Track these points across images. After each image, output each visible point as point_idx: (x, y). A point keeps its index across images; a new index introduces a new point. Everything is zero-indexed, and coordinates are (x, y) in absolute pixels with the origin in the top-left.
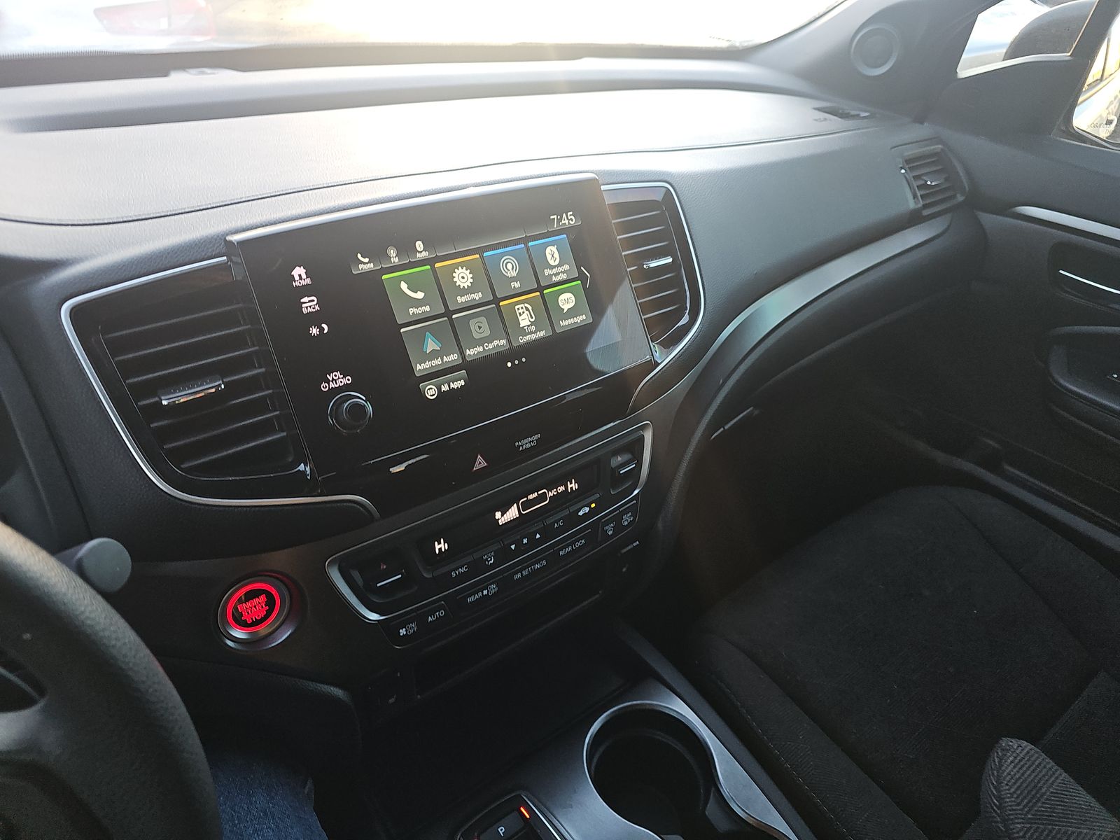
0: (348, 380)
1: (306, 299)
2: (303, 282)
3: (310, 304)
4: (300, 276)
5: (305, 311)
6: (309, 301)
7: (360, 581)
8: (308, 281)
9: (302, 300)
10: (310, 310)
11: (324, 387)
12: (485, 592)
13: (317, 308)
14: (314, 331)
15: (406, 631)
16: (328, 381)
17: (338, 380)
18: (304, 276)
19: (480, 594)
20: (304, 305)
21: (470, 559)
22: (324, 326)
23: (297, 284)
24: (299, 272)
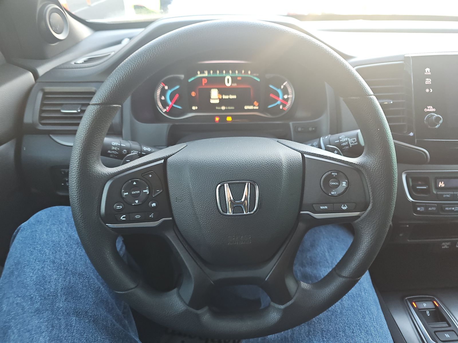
0: (434, 110)
1: (427, 79)
2: (428, 74)
3: (428, 81)
4: (428, 71)
5: (426, 83)
6: (429, 80)
7: (411, 184)
8: (430, 73)
9: (426, 79)
10: (428, 83)
11: (426, 110)
12: (453, 209)
13: (430, 83)
14: (427, 90)
15: (420, 209)
16: (427, 108)
17: (430, 109)
18: (429, 71)
19: (451, 208)
20: (426, 81)
21: (452, 193)
22: (431, 89)
23: (426, 73)
24: (428, 69)
